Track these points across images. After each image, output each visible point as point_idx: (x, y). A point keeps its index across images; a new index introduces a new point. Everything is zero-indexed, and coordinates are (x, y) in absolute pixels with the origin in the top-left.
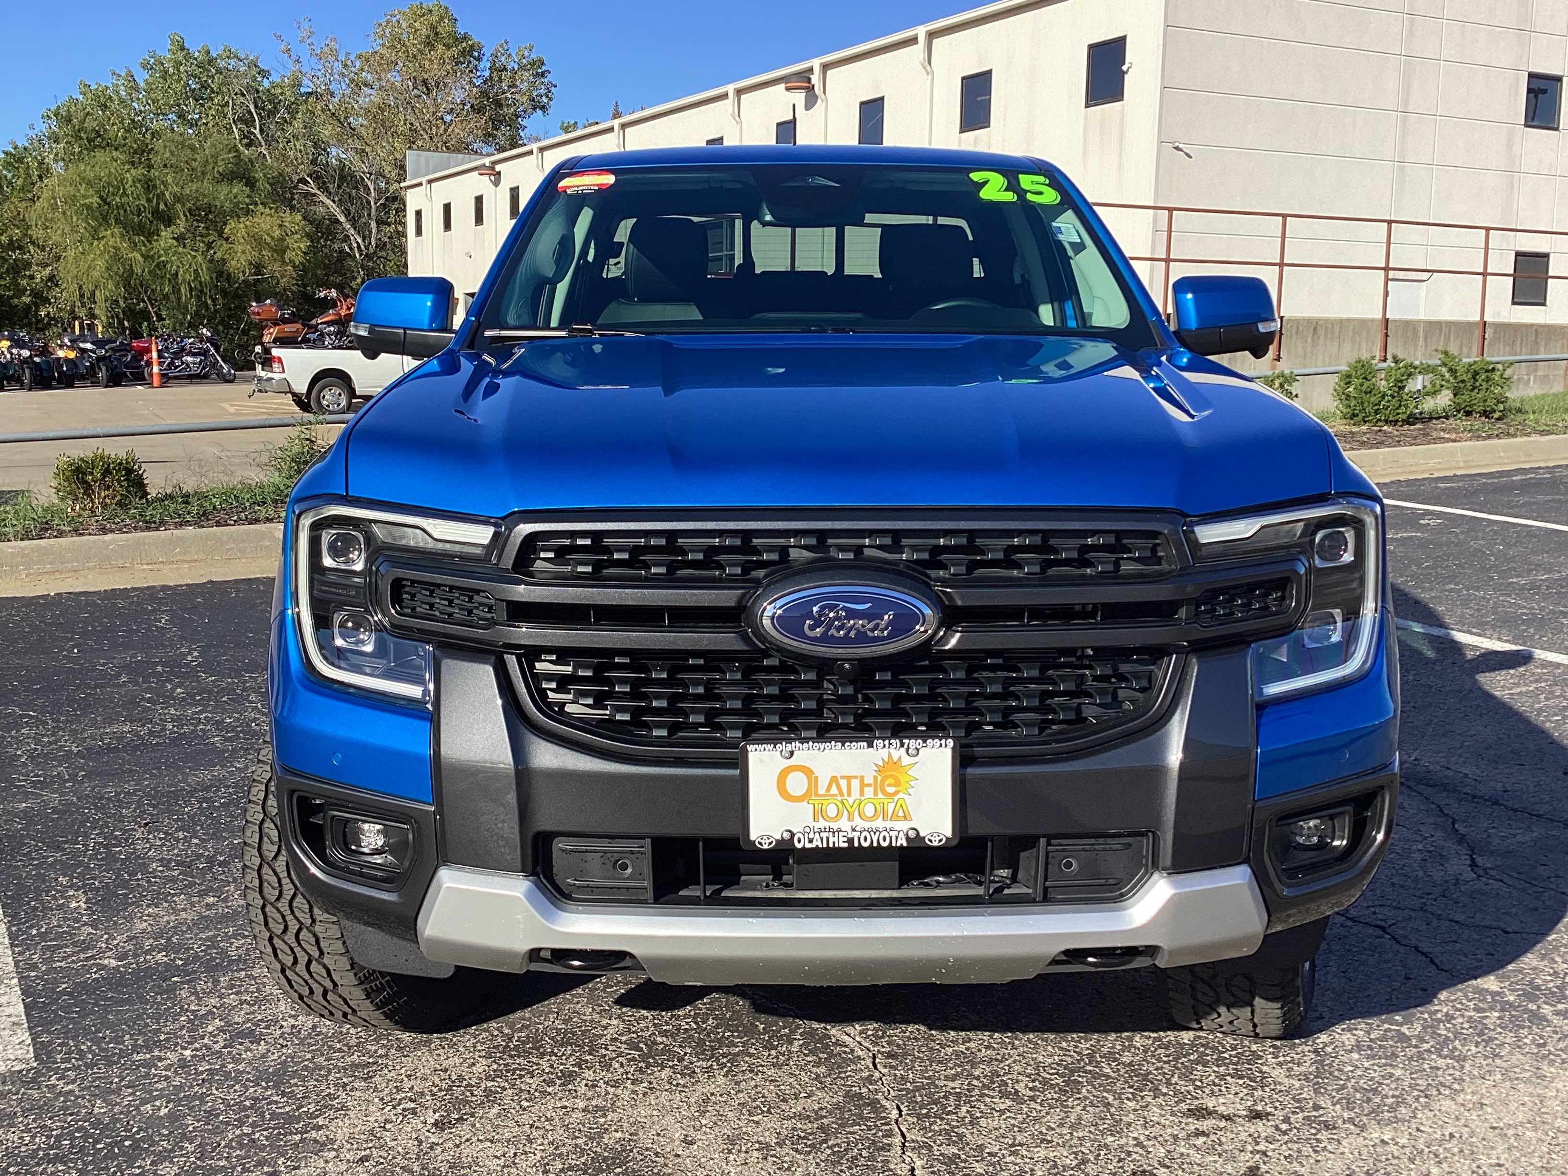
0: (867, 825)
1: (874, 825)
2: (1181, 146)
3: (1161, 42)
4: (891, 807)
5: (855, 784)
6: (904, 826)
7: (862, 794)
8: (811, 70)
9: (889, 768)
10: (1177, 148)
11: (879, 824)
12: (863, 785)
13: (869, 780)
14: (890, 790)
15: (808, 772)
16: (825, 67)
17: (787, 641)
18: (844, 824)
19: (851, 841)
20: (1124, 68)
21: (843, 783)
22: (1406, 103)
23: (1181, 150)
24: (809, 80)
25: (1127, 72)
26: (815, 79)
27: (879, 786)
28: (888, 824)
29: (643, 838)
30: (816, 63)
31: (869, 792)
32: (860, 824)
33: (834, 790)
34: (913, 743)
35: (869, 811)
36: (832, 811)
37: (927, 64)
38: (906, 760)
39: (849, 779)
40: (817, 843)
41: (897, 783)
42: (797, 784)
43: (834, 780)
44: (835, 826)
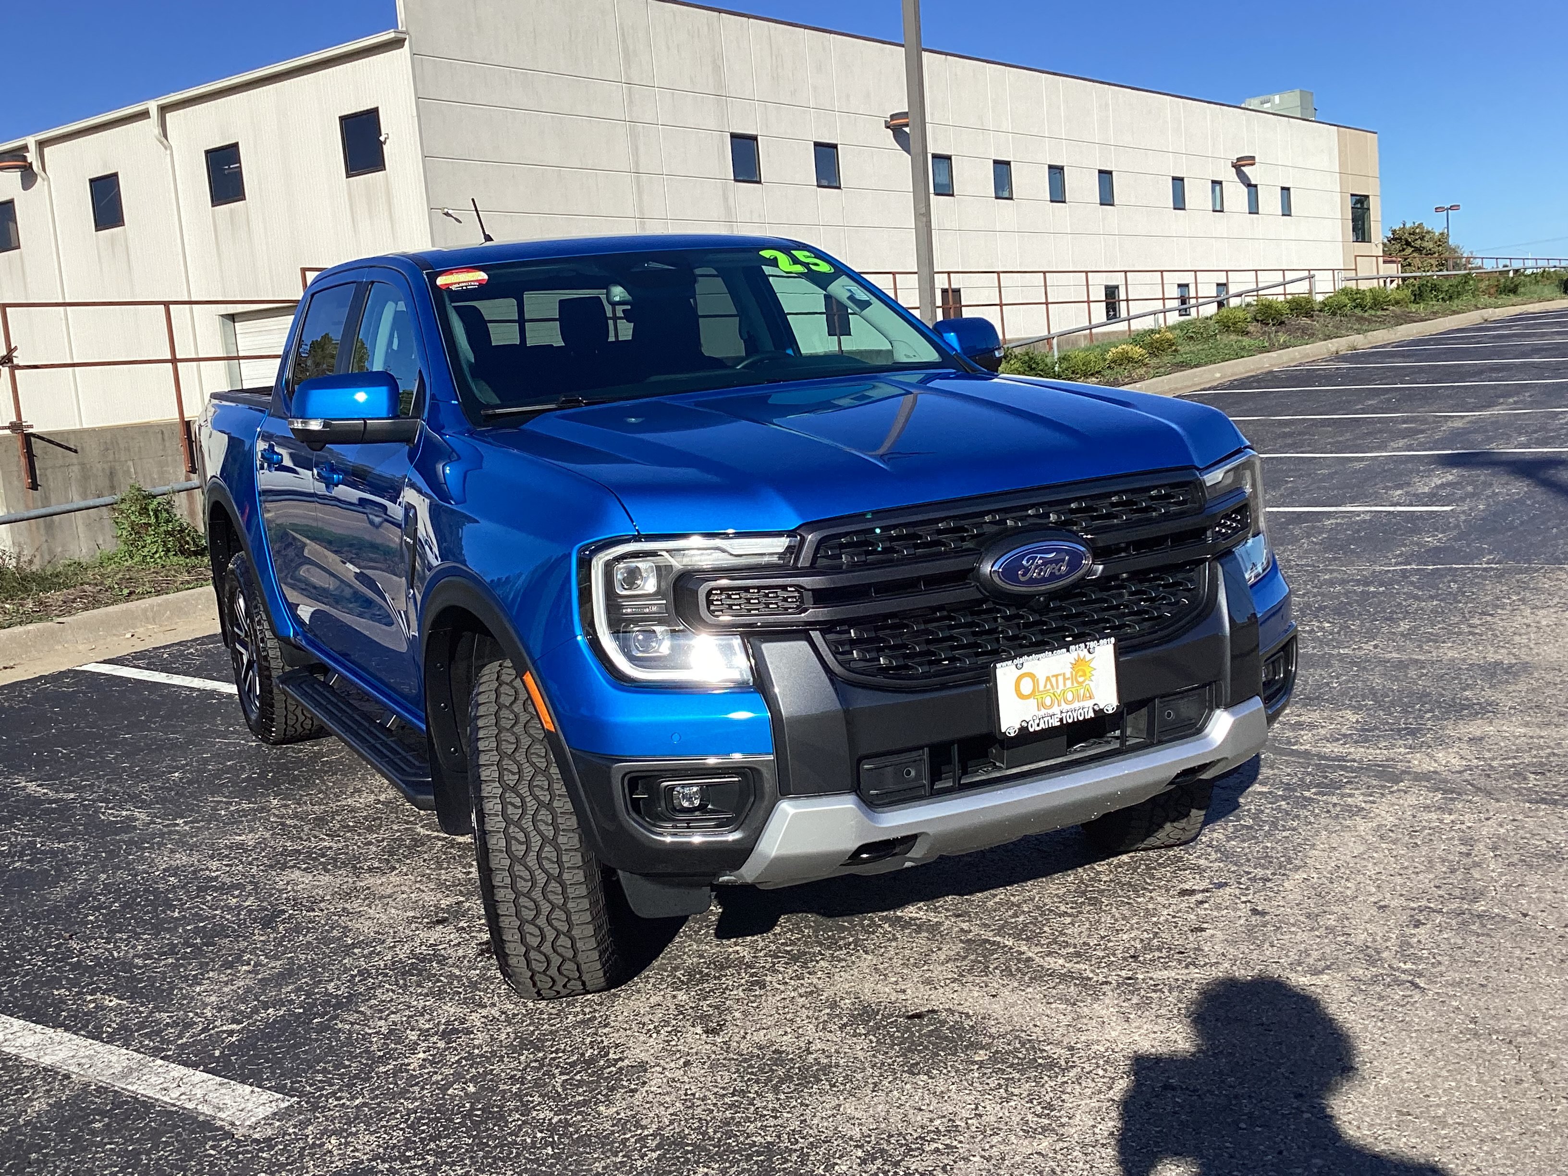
0: (1068, 707)
1: (1072, 706)
2: (450, 212)
3: (415, 114)
4: (1082, 692)
5: (1061, 678)
6: (1089, 704)
7: (1065, 685)
8: (25, 148)
9: (1077, 664)
10: (447, 214)
11: (1076, 705)
12: (1065, 679)
13: (1068, 675)
14: (1081, 679)
15: (1031, 676)
16: (42, 145)
17: (1008, 587)
18: (1056, 710)
19: (1061, 720)
20: (382, 138)
21: (1053, 680)
22: (637, 164)
23: (450, 215)
24: (25, 159)
25: (385, 142)
26: (32, 156)
27: (1074, 678)
28: (1081, 704)
29: (921, 748)
30: (31, 141)
31: (1069, 683)
32: (1065, 707)
33: (1049, 686)
34: (1092, 644)
35: (1070, 697)
36: (1048, 702)
37: (163, 139)
38: (1089, 657)
39: (1056, 676)
40: (1042, 726)
41: (1084, 675)
42: (1027, 686)
43: (1048, 678)
44: (1051, 712)
